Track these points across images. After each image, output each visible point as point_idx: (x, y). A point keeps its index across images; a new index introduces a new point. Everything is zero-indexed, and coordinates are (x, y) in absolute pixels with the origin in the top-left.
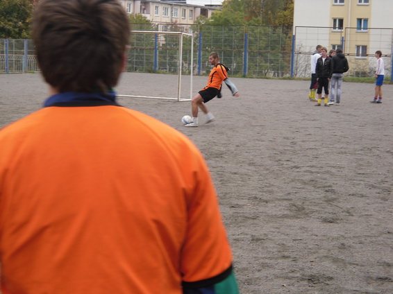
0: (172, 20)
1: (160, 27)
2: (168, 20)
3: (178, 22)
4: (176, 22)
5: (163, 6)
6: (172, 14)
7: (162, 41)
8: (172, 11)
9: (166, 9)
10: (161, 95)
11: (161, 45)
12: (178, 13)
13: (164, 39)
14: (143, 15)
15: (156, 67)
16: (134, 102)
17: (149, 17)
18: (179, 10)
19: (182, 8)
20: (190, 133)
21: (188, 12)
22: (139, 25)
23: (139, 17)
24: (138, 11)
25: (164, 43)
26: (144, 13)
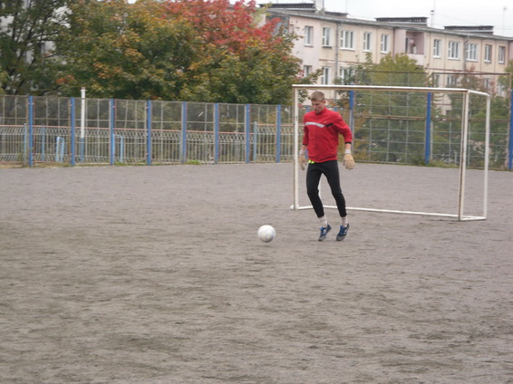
0: (465, 66)
1: (443, 80)
2: (458, 66)
3: (477, 69)
4: (472, 69)
5: (449, 39)
6: (465, 55)
7: (443, 104)
8: (465, 49)
9: (455, 46)
10: (429, 208)
11: (444, 113)
12: (478, 53)
13: (449, 101)
14: (410, 56)
15: (428, 153)
16: (375, 221)
17: (420, 60)
18: (479, 47)
19: (485, 42)
20: (469, 284)
21: (496, 50)
22: (401, 76)
23: (403, 60)
24: (401, 48)
25: (449, 108)
26: (412, 52)
